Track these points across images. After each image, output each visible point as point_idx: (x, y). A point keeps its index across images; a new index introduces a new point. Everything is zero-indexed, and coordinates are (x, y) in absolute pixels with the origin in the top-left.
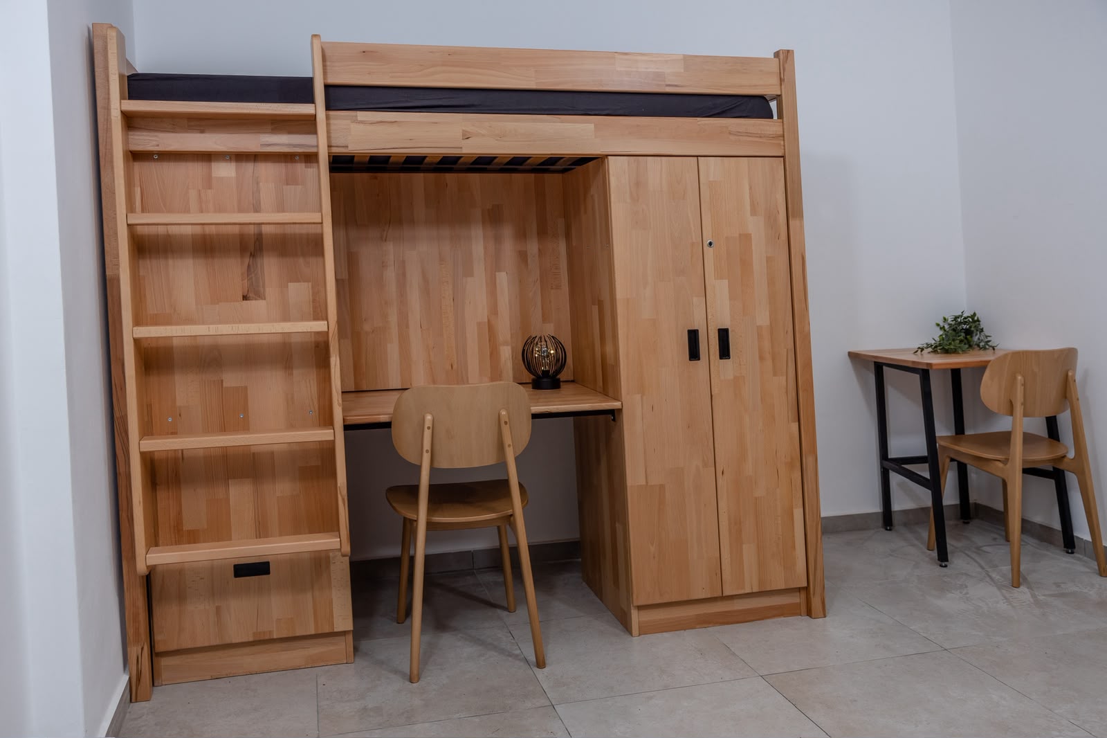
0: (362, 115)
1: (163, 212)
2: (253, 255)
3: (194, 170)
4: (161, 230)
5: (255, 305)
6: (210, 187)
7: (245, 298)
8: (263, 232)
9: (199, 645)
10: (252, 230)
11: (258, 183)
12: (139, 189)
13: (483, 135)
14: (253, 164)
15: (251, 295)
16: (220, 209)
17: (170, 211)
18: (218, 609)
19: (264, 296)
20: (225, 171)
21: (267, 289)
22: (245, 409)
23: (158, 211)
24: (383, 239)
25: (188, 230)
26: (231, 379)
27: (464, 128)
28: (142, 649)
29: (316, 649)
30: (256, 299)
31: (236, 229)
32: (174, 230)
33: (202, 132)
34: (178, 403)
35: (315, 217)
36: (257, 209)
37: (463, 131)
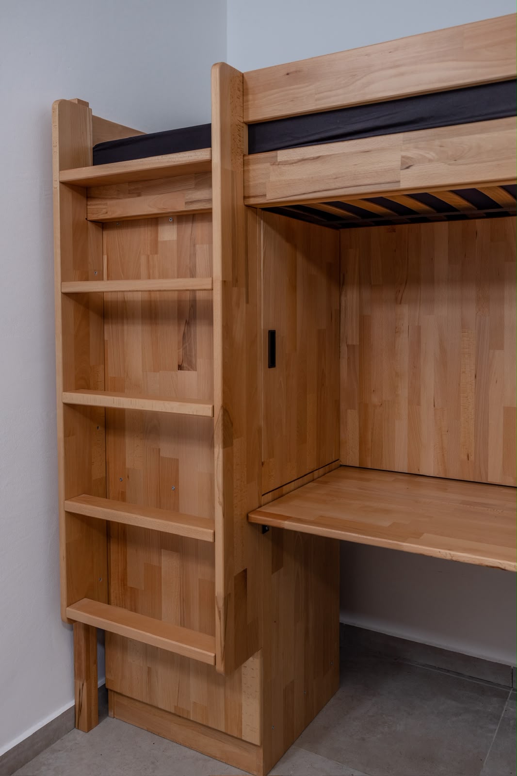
0: (283, 155)
1: (122, 279)
2: (188, 323)
3: (142, 235)
4: (120, 296)
5: (189, 377)
6: (156, 253)
7: (180, 367)
8: (197, 299)
9: (135, 696)
10: (188, 296)
11: (194, 246)
12: (106, 256)
13: (430, 161)
14: (191, 225)
15: (185, 365)
16: (164, 275)
17: (127, 278)
19: (196, 368)
20: (168, 233)
21: (198, 360)
22: (177, 482)
23: (118, 278)
24: (398, 301)
25: (138, 297)
26: (167, 449)
27: (404, 154)
28: (83, 685)
30: (189, 370)
31: (175, 296)
32: (129, 297)
33: (139, 195)
34: (127, 466)
35: (205, 283)
36: (193, 275)
37: (403, 157)
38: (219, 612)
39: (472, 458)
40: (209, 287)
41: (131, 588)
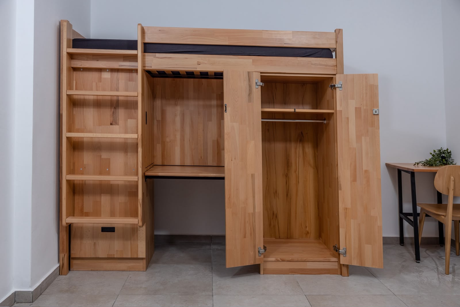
0: (158, 55)
1: (83, 90)
2: (115, 108)
3: (95, 75)
4: (82, 97)
5: (115, 127)
6: (101, 82)
7: (111, 124)
8: (119, 99)
9: (87, 256)
10: (115, 98)
11: (118, 81)
12: (75, 81)
13: (206, 63)
14: (117, 73)
15: (114, 123)
16: (104, 90)
17: (86, 90)
18: (95, 243)
19: (119, 124)
20: (106, 75)
21: (120, 122)
22: (109, 167)
23: (81, 90)
24: (176, 105)
25: (92, 98)
26: (105, 155)
27: (198, 60)
28: (65, 255)
29: (131, 264)
30: (115, 125)
31: (109, 98)
32: (87, 97)
33: (98, 60)
34: (85, 163)
35: (135, 94)
36: (117, 90)
37: (198, 61)
38: (140, 204)
39: (202, 158)
40: (137, 95)
41: (86, 212)
